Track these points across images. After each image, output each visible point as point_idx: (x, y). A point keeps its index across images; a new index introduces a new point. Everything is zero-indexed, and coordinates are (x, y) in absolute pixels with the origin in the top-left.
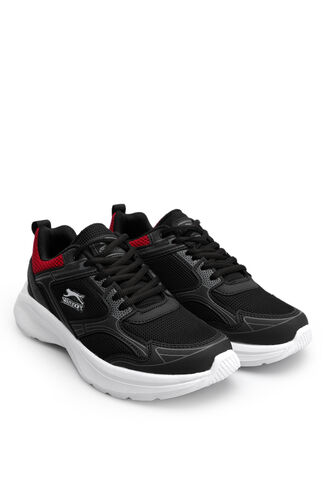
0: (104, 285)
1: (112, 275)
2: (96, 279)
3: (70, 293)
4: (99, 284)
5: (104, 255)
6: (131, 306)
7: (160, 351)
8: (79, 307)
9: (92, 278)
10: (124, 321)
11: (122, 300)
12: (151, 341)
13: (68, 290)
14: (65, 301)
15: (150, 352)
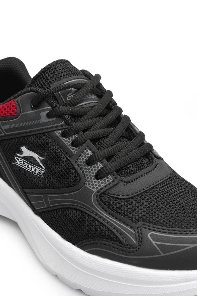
0: (73, 144)
1: (85, 131)
2: (63, 135)
3: (26, 152)
4: (67, 142)
5: (72, 104)
6: (111, 173)
7: (154, 238)
8: (39, 171)
9: (58, 133)
10: (103, 194)
11: (100, 165)
12: (140, 223)
13: (24, 149)
14: (19, 162)
15: (141, 239)
